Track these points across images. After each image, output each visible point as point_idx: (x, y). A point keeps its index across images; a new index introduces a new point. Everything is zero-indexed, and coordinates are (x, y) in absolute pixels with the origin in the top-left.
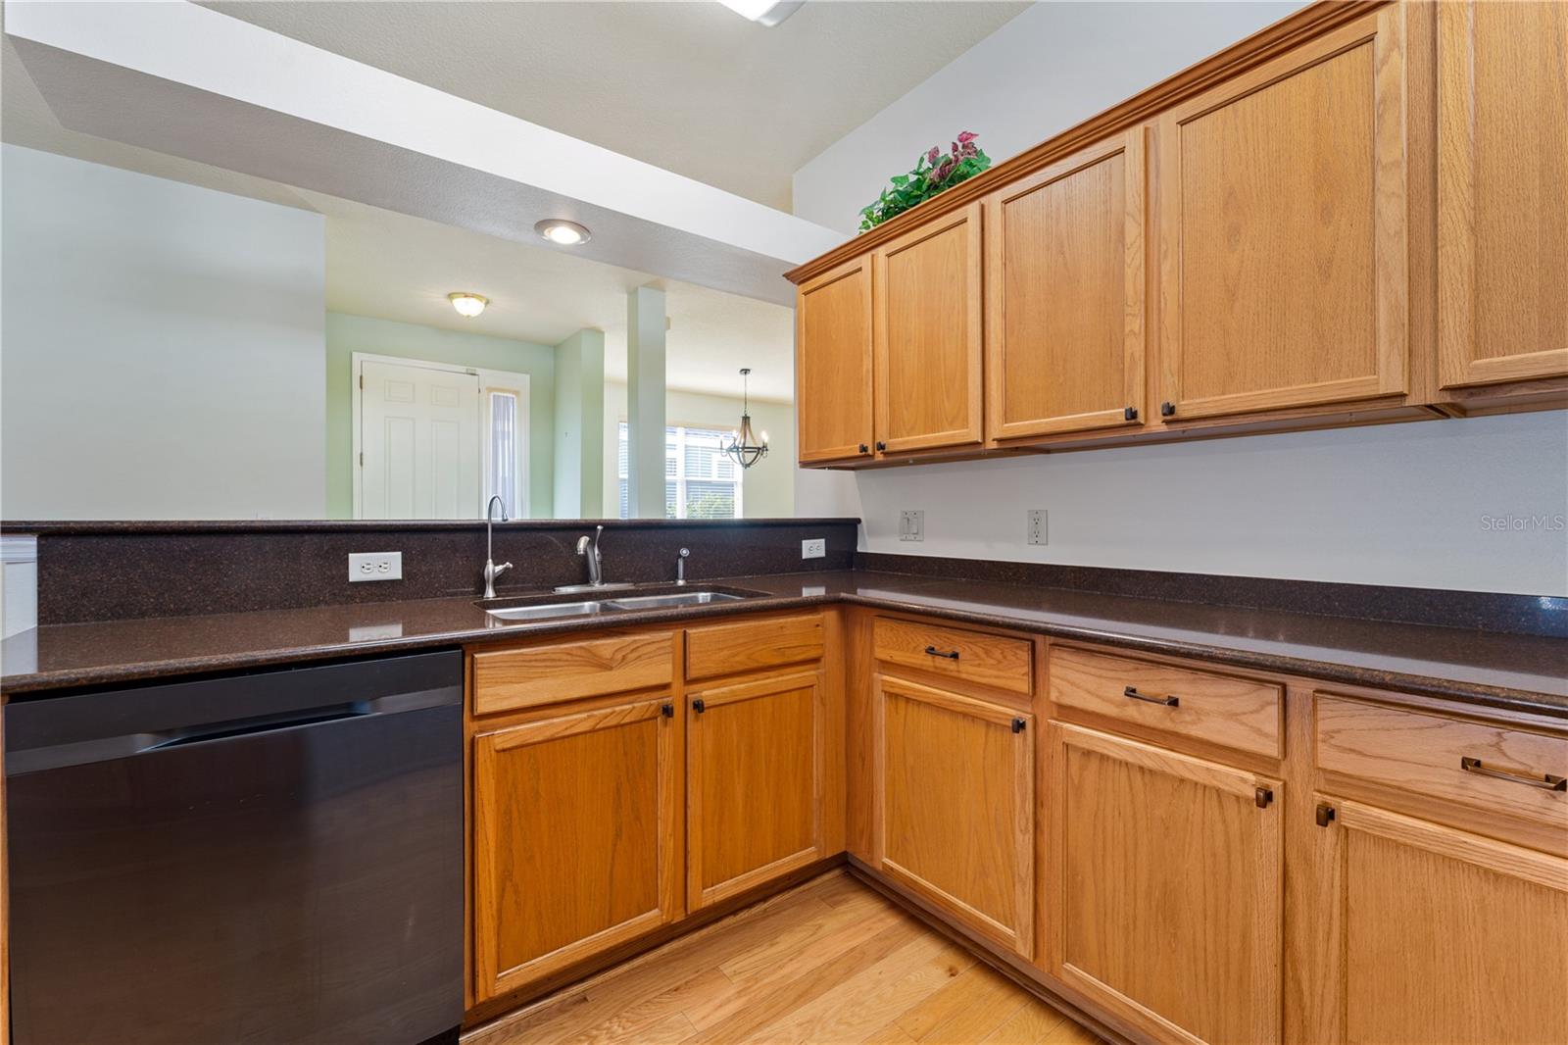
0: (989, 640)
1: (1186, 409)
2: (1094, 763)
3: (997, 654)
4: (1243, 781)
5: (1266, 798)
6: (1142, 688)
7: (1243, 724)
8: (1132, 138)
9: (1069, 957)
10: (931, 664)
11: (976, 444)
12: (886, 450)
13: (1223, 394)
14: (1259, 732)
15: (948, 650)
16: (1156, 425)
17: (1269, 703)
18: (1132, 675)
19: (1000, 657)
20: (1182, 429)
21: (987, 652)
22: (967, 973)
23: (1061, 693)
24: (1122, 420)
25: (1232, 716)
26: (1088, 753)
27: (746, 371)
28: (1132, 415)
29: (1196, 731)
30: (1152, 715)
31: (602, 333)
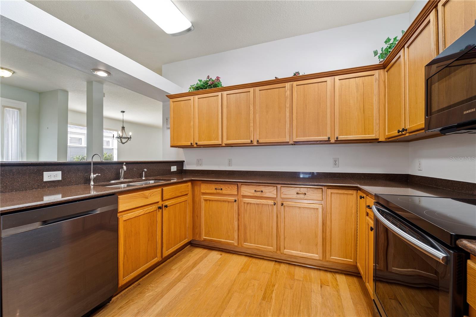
0: (229, 185)
1: (261, 141)
2: (249, 205)
3: (231, 187)
4: (271, 202)
5: (275, 204)
6: (257, 190)
7: (272, 193)
8: (251, 90)
9: (245, 242)
10: (216, 192)
11: (221, 144)
12: (198, 144)
13: (266, 139)
14: (274, 194)
15: (220, 188)
16: (255, 143)
17: (275, 189)
18: (255, 188)
19: (231, 188)
20: (260, 144)
21: (228, 187)
22: (224, 254)
23: (243, 193)
24: (250, 142)
25: (270, 192)
26: (248, 203)
27: (123, 112)
28: (252, 141)
29: (265, 196)
30: (258, 194)
31: (68, 92)
